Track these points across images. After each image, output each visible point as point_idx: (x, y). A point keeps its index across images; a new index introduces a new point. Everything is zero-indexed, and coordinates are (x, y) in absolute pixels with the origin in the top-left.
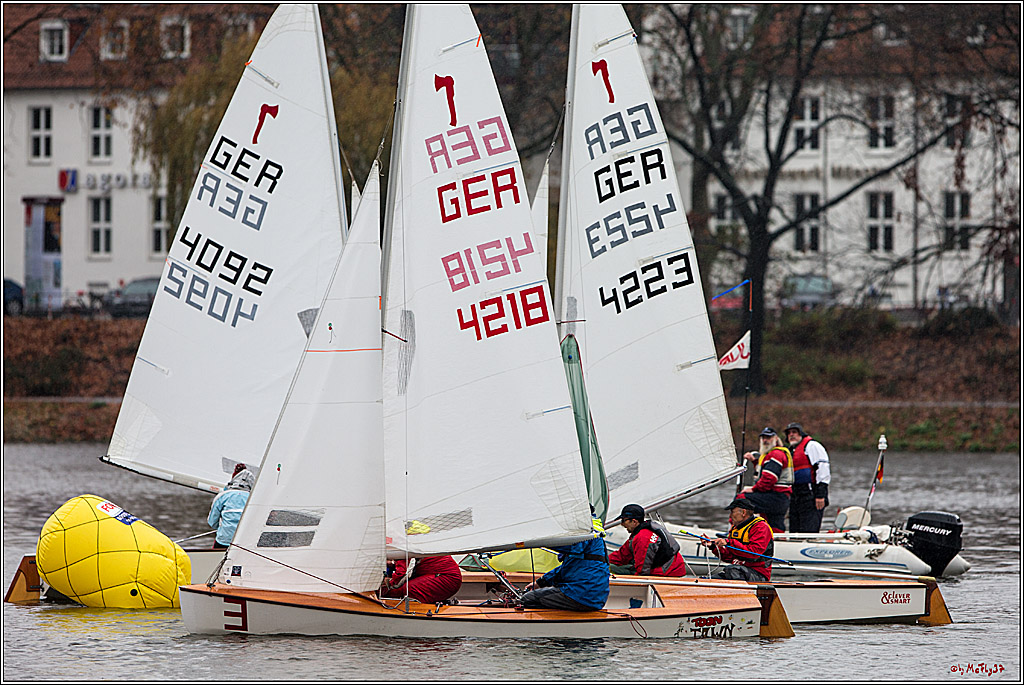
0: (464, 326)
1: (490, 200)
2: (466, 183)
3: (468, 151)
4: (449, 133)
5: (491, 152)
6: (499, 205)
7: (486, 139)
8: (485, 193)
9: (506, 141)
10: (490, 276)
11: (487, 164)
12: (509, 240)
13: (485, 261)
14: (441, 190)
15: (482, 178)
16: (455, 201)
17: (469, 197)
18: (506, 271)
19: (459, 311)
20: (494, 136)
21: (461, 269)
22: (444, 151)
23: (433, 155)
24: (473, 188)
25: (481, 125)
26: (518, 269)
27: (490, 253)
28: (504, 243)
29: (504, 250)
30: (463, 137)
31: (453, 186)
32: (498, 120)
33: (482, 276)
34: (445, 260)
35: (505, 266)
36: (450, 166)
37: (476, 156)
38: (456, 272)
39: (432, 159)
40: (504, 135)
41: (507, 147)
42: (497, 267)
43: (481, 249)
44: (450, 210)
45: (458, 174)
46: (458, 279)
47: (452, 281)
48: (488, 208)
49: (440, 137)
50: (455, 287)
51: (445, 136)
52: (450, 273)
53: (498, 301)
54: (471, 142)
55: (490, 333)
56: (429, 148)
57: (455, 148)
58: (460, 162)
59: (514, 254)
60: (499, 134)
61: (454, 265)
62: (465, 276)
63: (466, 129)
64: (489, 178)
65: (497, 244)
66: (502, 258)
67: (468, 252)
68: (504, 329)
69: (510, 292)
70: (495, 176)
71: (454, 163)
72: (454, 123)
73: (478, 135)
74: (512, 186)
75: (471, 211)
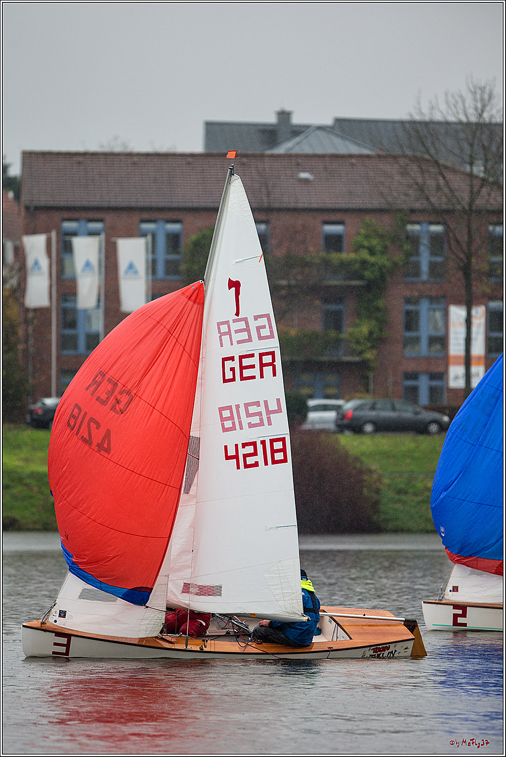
0: (228, 458)
1: (256, 372)
2: (241, 358)
3: (244, 335)
4: (234, 321)
5: (260, 338)
6: (262, 376)
7: (258, 329)
8: (253, 367)
9: (271, 332)
10: (251, 426)
11: (257, 346)
12: (266, 402)
13: (249, 415)
14: (224, 360)
15: (252, 355)
16: (232, 369)
17: (242, 368)
18: (261, 424)
19: (226, 447)
20: (264, 327)
21: (231, 418)
22: (229, 333)
23: (222, 334)
24: (246, 362)
25: (256, 318)
26: (270, 423)
27: (252, 409)
28: (262, 404)
29: (262, 409)
30: (242, 325)
31: (232, 359)
32: (268, 316)
33: (245, 425)
34: (221, 410)
35: (261, 420)
36: (232, 344)
37: (250, 339)
38: (227, 419)
39: (220, 337)
40: (271, 327)
41: (272, 336)
42: (255, 420)
43: (247, 405)
44: (229, 375)
45: (237, 351)
46: (228, 424)
47: (223, 425)
48: (254, 377)
49: (227, 323)
50: (225, 430)
51: (231, 322)
52: (223, 419)
53: (254, 444)
54: (247, 330)
55: (246, 466)
56: (219, 328)
57: (236, 332)
58: (239, 342)
59: (269, 412)
60: (267, 326)
61: (226, 414)
62: (234, 423)
63: (245, 320)
64: (257, 356)
65: (257, 404)
66: (260, 414)
67: (238, 407)
68: (256, 464)
69: (262, 439)
70: (261, 355)
71: (235, 342)
72: (237, 314)
73: (253, 325)
74: (272, 364)
75: (243, 378)
